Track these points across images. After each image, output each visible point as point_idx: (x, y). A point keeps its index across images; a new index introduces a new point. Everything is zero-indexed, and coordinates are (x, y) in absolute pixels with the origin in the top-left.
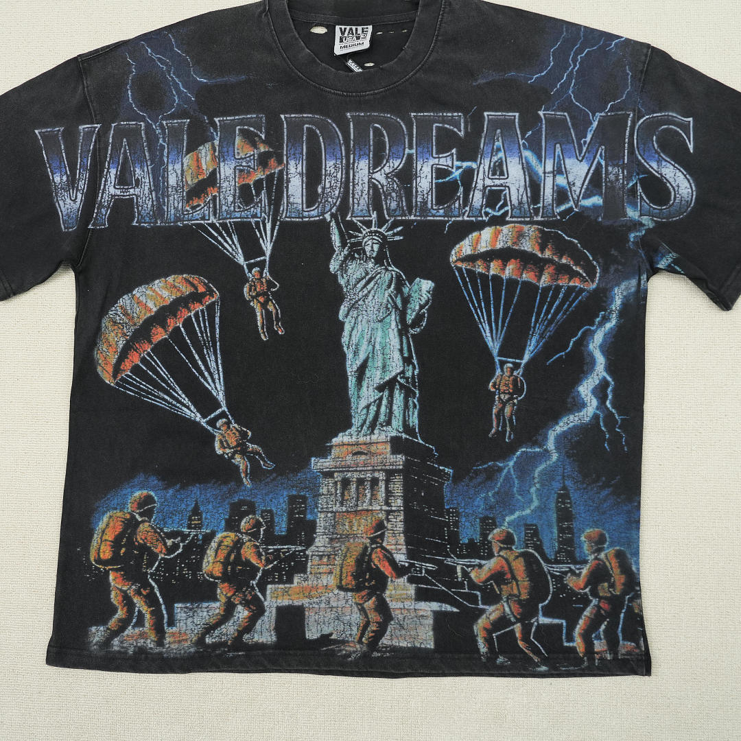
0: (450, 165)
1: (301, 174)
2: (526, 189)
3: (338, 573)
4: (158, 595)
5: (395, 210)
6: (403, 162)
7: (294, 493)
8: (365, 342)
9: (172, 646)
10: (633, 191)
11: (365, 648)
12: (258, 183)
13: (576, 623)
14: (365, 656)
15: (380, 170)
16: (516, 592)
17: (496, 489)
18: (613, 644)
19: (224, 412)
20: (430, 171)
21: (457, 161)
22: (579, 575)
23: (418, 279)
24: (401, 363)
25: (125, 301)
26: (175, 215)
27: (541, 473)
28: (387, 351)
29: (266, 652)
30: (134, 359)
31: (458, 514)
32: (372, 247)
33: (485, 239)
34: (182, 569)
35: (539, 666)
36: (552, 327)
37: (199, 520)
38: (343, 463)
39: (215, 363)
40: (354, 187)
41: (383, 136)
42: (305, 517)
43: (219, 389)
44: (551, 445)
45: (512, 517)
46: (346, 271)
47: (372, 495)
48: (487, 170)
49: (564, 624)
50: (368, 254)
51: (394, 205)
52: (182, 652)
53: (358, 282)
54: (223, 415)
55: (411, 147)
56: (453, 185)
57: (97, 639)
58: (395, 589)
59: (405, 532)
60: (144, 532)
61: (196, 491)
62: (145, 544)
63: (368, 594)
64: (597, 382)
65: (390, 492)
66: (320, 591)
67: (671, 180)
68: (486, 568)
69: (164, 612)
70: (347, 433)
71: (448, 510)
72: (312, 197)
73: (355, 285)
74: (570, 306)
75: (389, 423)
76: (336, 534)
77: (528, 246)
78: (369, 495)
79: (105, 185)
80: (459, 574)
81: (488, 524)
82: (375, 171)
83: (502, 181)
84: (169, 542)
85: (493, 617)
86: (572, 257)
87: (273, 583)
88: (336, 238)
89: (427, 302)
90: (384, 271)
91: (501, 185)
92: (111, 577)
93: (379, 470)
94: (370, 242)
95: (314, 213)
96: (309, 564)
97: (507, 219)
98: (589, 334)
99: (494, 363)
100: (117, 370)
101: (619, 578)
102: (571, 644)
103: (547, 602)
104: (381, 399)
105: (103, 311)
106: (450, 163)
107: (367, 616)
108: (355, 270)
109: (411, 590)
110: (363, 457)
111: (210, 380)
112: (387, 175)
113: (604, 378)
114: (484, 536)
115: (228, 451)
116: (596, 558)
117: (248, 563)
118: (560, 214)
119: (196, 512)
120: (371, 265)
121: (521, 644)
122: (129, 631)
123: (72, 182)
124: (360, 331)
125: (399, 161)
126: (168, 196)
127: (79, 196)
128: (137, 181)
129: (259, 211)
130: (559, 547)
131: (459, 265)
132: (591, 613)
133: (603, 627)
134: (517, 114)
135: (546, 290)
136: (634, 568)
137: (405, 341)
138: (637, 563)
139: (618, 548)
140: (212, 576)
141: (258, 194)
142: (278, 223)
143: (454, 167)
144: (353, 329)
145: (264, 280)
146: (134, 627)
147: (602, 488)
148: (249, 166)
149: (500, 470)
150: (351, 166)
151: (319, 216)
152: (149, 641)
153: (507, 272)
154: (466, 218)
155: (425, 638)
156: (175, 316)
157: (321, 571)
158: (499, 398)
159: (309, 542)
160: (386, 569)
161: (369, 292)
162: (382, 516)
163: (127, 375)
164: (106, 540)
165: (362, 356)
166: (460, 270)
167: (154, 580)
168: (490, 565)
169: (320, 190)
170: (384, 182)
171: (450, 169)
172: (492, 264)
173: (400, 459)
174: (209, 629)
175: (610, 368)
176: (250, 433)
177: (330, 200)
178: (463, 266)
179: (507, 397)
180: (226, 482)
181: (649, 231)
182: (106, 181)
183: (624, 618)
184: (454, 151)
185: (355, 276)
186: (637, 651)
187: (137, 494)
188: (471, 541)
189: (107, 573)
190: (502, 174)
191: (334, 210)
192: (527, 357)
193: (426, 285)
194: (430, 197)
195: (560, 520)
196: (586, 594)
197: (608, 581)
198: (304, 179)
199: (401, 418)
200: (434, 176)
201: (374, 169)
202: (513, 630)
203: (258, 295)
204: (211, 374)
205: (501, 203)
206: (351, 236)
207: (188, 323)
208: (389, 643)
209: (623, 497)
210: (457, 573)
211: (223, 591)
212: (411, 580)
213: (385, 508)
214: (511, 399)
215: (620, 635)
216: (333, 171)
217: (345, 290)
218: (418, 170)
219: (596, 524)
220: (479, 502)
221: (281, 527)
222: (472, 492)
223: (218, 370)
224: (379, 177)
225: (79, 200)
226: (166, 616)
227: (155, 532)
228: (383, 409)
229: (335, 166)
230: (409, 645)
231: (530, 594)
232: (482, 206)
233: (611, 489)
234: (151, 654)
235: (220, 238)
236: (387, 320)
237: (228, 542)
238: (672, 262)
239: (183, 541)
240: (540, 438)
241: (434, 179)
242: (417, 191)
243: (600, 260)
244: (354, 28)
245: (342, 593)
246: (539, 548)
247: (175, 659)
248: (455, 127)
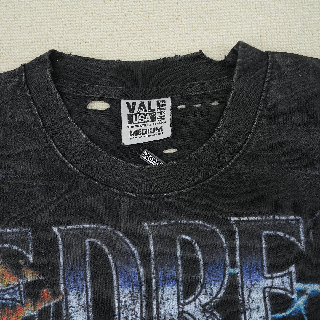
0: (289, 288)
1: (86, 307)
6: (224, 286)
15: (194, 300)
20: (262, 298)
21: (298, 281)
41: (195, 251)
55: (233, 265)
82: (187, 301)
106: (287, 285)
112: (203, 306)
125: (218, 285)
143: (295, 292)
148: (14, 299)
150: (154, 294)
171: (289, 294)
184: (292, 268)
198: (91, 314)
200: (269, 308)
201: (186, 297)
216: (129, 301)
218: (246, 296)
224: (193, 310)
229: (132, 296)
241: (269, 312)
244: (146, 102)
248: (292, 235)
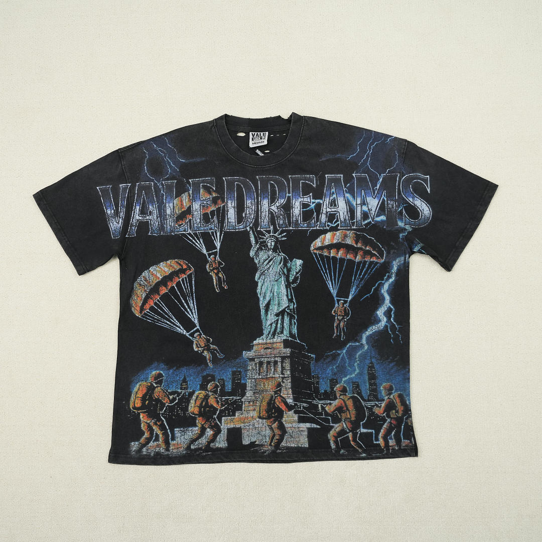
1: (234, 207)
2: (347, 213)
3: (259, 410)
4: (166, 424)
5: (282, 225)
6: (286, 200)
7: (235, 369)
8: (269, 292)
9: (174, 451)
10: (401, 212)
11: (273, 448)
12: (212, 213)
13: (380, 431)
14: (273, 452)
15: (274, 205)
16: (349, 416)
17: (337, 365)
18: (398, 442)
19: (198, 329)
20: (299, 204)
21: (313, 199)
22: (380, 407)
23: (295, 259)
24: (287, 302)
25: (145, 273)
26: (170, 229)
27: (360, 356)
28: (280, 296)
29: (222, 452)
30: (151, 303)
31: (318, 378)
32: (271, 243)
33: (328, 238)
34: (178, 411)
35: (362, 454)
36: (363, 282)
37: (186, 385)
38: (259, 354)
39: (193, 304)
40: (261, 214)
41: (275, 187)
42: (241, 382)
43: (195, 317)
44: (364, 341)
45: (346, 379)
46: (258, 256)
47: (274, 369)
48: (327, 204)
49: (374, 432)
50: (269, 247)
51: (281, 222)
52: (179, 453)
53: (264, 262)
54: (197, 331)
55: (289, 193)
56: (311, 211)
57: (134, 449)
58: (287, 417)
59: (292, 388)
60: (158, 392)
61: (184, 370)
62: (159, 398)
63: (274, 420)
64: (386, 309)
65: (284, 367)
66: (249, 420)
67: (419, 207)
68: (333, 405)
69: (169, 433)
70: (261, 338)
71: (313, 376)
72: (240, 219)
73: (263, 263)
74: (371, 271)
75: (282, 332)
76: (257, 390)
77: (349, 241)
78: (273, 370)
79: (134, 215)
80: (320, 408)
81: (334, 382)
83: (335, 209)
84: (171, 397)
85: (338, 430)
86: (371, 246)
87: (224, 416)
88: (252, 239)
89: (300, 271)
90: (277, 256)
91: (335, 211)
92: (141, 416)
93: (277, 357)
94: (270, 241)
95: (241, 227)
96: (243, 406)
97: (339, 228)
98: (381, 285)
99: (334, 301)
100: (142, 309)
101: (400, 408)
102: (378, 442)
103: (365, 421)
104: (278, 320)
105: (135, 279)
106: (309, 201)
107: (274, 432)
108: (263, 255)
109: (296, 417)
110: (269, 350)
111: (190, 313)
112: (277, 207)
113: (390, 307)
114: (332, 388)
115: (200, 349)
116: (388, 398)
117: (212, 406)
118: (364, 225)
119: (184, 381)
120: (271, 253)
121: (352, 443)
122: (151, 444)
123: (117, 213)
124: (266, 286)
125: (283, 200)
126: (166, 220)
127: (121, 220)
128: (150, 212)
129: (213, 226)
130: (370, 393)
131: (315, 251)
132: (387, 426)
133: (393, 433)
134: (342, 175)
135: (359, 263)
136: (408, 403)
137: (289, 291)
138: (409, 400)
139: (399, 392)
140: (194, 414)
141: (213, 218)
142: (223, 232)
143: (311, 202)
144: (262, 286)
145: (217, 262)
146: (153, 442)
147: (390, 362)
148: (207, 204)
149: (339, 354)
150: (259, 203)
151: (244, 228)
152: (162, 449)
153: (339, 255)
154: (318, 228)
155: (304, 442)
156: (172, 281)
157: (250, 409)
158: (337, 318)
159: (243, 394)
160: (283, 407)
161: (270, 266)
162: (280, 380)
163: (147, 312)
164: (138, 397)
165: (268, 299)
166: (315, 254)
167: (163, 417)
168: (335, 403)
169: (244, 215)
170: (276, 210)
171: (309, 203)
172: (332, 251)
173: (288, 351)
174: (193, 441)
175: (392, 302)
176: (211, 340)
177: (249, 220)
178: (317, 252)
179: (341, 317)
180: (199, 365)
181: (409, 233)
182: (134, 213)
183: (404, 427)
184: (311, 194)
185: (263, 259)
186: (411, 444)
187: (154, 373)
188: (326, 391)
189: (139, 414)
190: (335, 205)
191: (251, 225)
192: (350, 297)
193: (299, 262)
194: (299, 218)
195: (370, 379)
196: (384, 416)
197: (395, 409)
198: (236, 210)
199: (288, 330)
200: (301, 207)
201: (271, 204)
202: (348, 436)
203: (214, 269)
204: (191, 310)
205: (335, 220)
206: (260, 238)
207: (178, 284)
208: (286, 445)
209: (401, 367)
210: (318, 408)
211: (200, 421)
212: (296, 412)
213: (281, 376)
214: (343, 318)
215: (402, 437)
216: (250, 205)
217: (258, 265)
218: (293, 204)
219: (388, 381)
220: (329, 371)
221: (229, 387)
222: (325, 366)
223: (194, 308)
224: (274, 208)
225: (120, 222)
226: (170, 435)
227: (164, 392)
228: (279, 325)
229: (251, 203)
230: (296, 446)
231: (356, 417)
232: (326, 222)
233: (395, 363)
234: (163, 455)
235: (193, 241)
236: (280, 280)
237: (201, 396)
238: (420, 248)
239: (178, 396)
240: (358, 338)
241: (301, 209)
242: (293, 215)
243: (386, 248)
244: (259, 133)
245: (261, 420)
246: (360, 394)
247: (176, 457)
248: (311, 182)
